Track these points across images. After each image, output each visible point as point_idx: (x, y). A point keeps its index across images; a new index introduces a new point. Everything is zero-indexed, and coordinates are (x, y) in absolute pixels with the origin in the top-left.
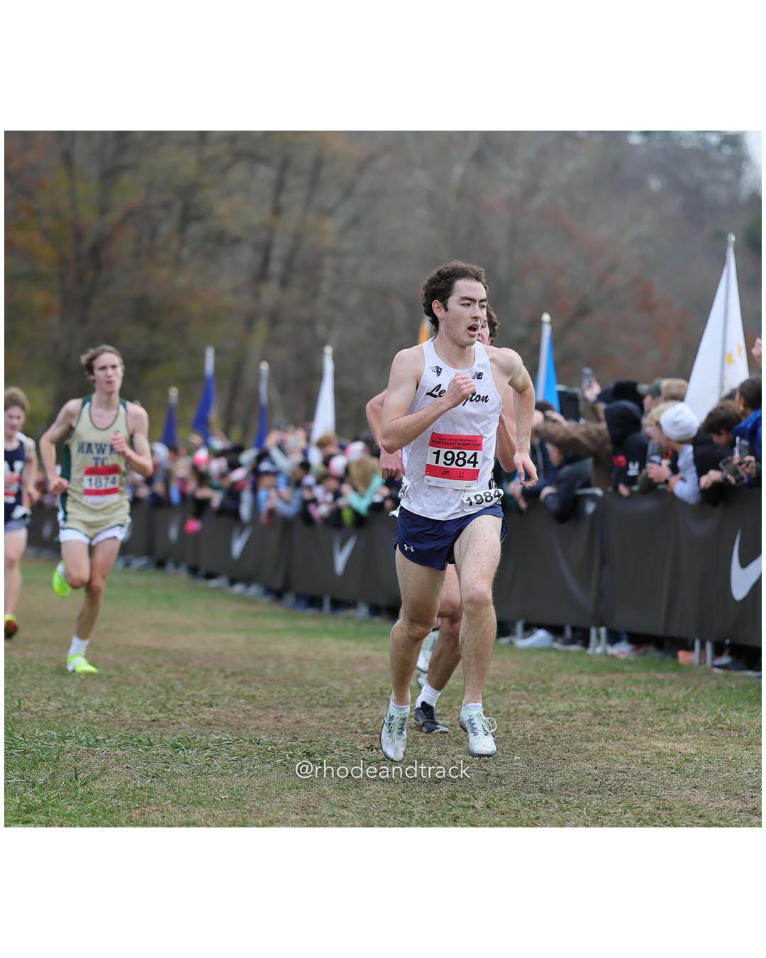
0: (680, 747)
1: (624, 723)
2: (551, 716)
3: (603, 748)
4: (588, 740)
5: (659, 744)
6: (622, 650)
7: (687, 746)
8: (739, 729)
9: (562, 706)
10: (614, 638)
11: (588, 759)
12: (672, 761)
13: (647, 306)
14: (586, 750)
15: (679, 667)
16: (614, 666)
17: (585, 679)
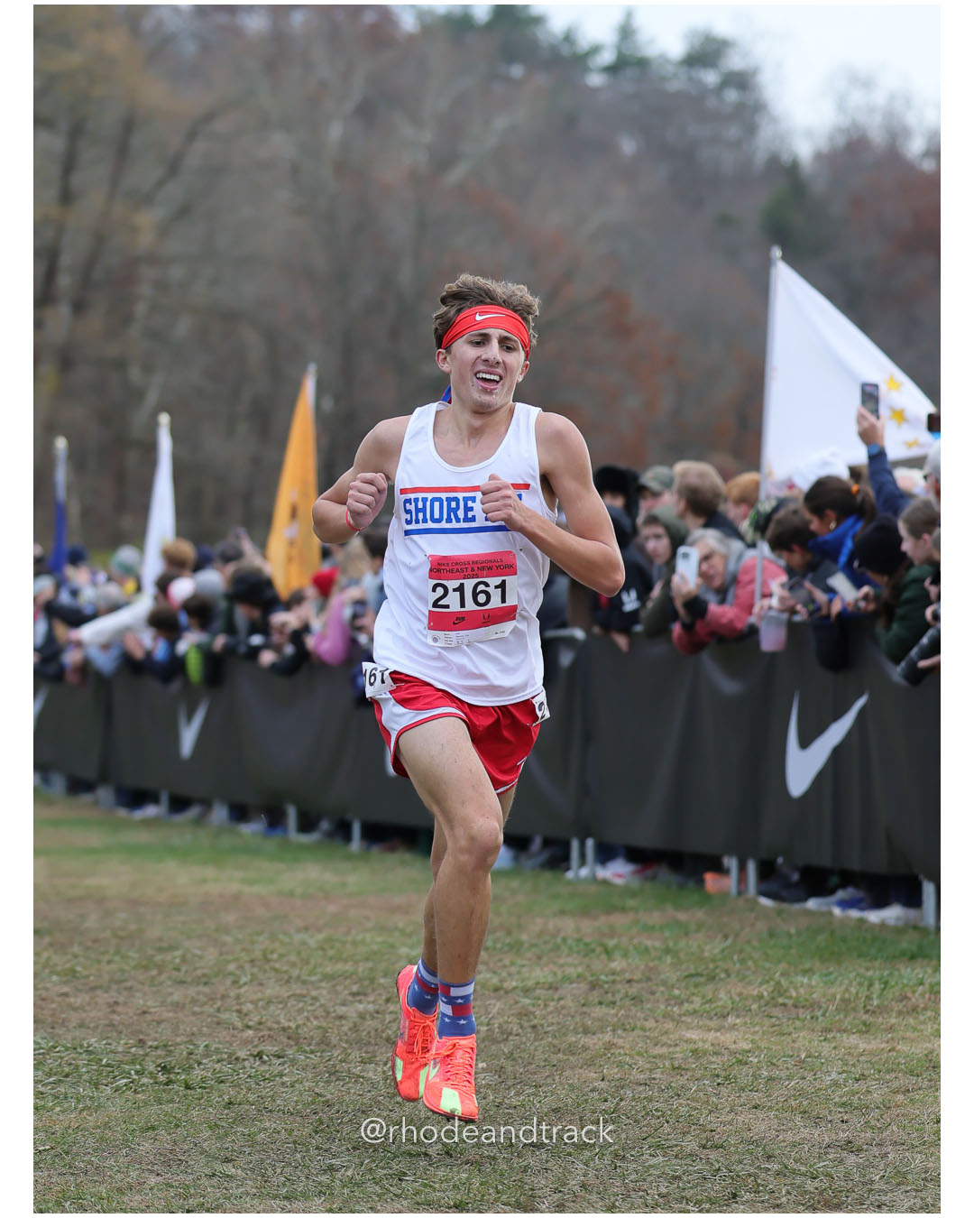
0: (727, 1038)
1: (636, 1000)
2: (526, 991)
3: (609, 1046)
4: (586, 1031)
5: (693, 1035)
6: (618, 872)
7: (737, 1038)
8: (813, 1006)
9: (541, 974)
10: (606, 854)
11: (590, 1064)
12: (717, 1063)
13: (621, 329)
14: (585, 1048)
15: (707, 899)
16: (608, 899)
17: (568, 925)
